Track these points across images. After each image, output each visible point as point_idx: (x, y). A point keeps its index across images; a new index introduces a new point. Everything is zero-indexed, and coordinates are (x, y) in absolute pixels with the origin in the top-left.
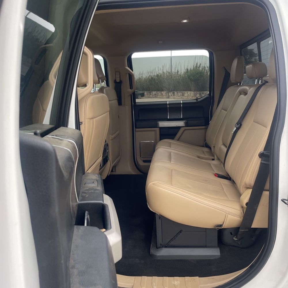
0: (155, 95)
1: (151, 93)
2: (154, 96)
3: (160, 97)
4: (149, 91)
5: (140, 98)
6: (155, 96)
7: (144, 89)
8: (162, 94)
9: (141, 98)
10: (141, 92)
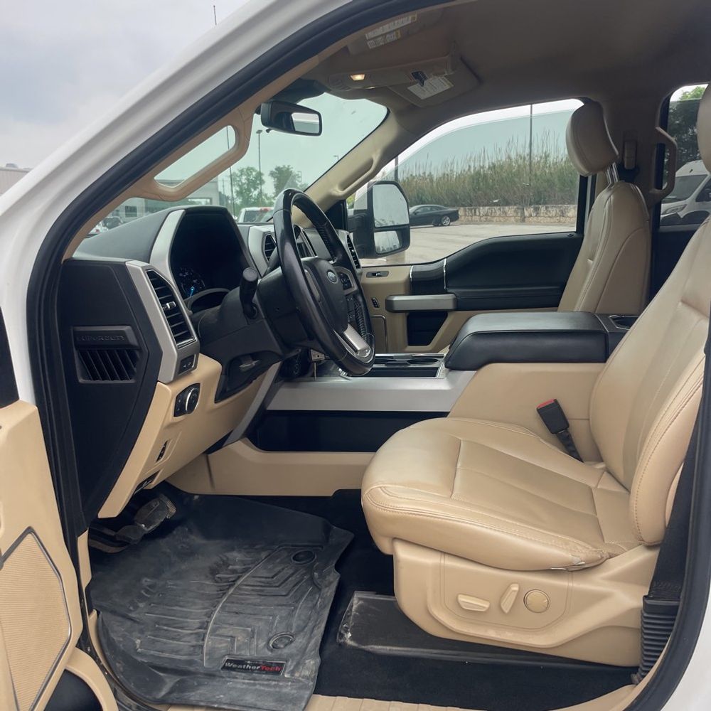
0: (487, 215)
1: (475, 212)
2: (483, 219)
3: (500, 221)
4: (471, 205)
5: (449, 225)
6: (486, 219)
7: (456, 202)
8: (505, 213)
9: (451, 224)
10: (451, 209)
